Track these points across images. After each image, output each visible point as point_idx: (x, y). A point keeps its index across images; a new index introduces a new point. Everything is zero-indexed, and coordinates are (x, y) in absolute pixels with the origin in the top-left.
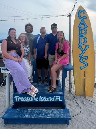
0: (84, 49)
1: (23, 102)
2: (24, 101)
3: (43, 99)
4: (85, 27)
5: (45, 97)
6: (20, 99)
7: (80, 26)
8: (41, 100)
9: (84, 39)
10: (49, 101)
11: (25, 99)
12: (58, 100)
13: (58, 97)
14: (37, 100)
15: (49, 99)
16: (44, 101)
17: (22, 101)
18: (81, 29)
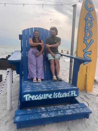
0: (88, 44)
1: (35, 101)
2: (36, 99)
3: (57, 95)
4: (91, 20)
5: (60, 93)
6: (31, 97)
7: (86, 18)
8: (55, 96)
9: (89, 32)
10: (64, 96)
11: (37, 96)
12: (73, 95)
13: (73, 92)
14: (51, 97)
15: (64, 95)
16: (59, 97)
17: (34, 99)
18: (87, 21)
